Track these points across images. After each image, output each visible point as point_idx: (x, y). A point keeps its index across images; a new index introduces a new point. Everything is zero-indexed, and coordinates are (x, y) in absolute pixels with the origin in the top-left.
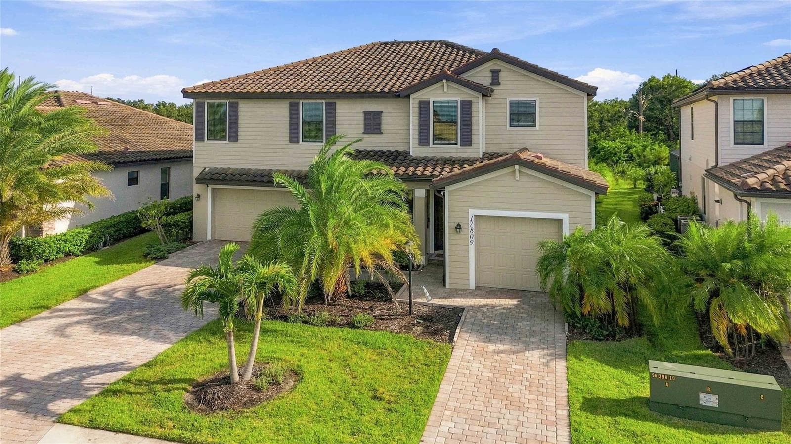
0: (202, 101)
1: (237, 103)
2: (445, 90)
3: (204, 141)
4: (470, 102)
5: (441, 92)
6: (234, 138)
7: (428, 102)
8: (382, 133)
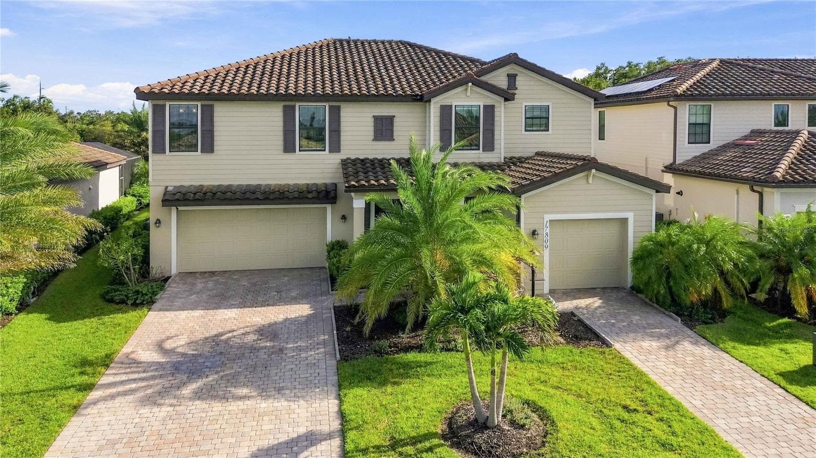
0: (162, 103)
1: (212, 106)
2: (469, 94)
3: (165, 153)
4: (493, 107)
5: (463, 96)
6: (209, 148)
7: (451, 106)
8: (394, 140)
